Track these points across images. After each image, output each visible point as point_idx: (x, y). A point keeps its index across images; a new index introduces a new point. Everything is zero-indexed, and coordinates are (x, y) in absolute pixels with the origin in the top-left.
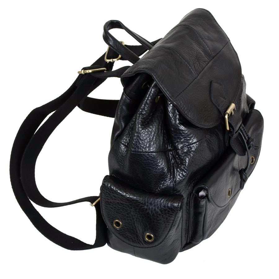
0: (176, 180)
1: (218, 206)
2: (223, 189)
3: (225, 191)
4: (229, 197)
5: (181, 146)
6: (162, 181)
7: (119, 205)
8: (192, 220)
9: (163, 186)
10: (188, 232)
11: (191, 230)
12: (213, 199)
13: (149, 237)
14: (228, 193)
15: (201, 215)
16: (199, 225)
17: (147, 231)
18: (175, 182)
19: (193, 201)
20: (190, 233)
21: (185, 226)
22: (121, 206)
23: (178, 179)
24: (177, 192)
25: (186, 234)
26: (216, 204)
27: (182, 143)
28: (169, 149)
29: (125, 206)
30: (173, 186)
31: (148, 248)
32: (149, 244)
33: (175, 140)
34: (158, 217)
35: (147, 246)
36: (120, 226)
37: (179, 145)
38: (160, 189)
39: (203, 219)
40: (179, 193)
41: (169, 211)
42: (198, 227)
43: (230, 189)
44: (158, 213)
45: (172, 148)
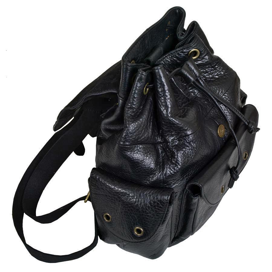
0: (166, 173)
1: (210, 203)
2: (217, 186)
3: (218, 189)
4: (222, 193)
5: (172, 139)
6: (151, 174)
7: (108, 198)
8: (182, 215)
9: (152, 179)
10: (178, 228)
11: (180, 226)
12: (206, 197)
13: (139, 231)
14: (221, 190)
15: (192, 212)
16: (189, 222)
17: (137, 224)
18: (165, 175)
19: (185, 197)
20: (180, 228)
21: (175, 222)
22: (109, 199)
23: (168, 172)
24: (168, 185)
25: (175, 229)
26: (208, 202)
27: (172, 136)
28: (159, 142)
29: (113, 199)
30: (163, 179)
31: (137, 242)
32: (139, 238)
33: (166, 133)
34: (147, 209)
35: (137, 241)
36: (110, 219)
37: (170, 138)
38: (149, 182)
39: (193, 216)
40: (170, 186)
41: (158, 204)
42: (188, 223)
43: (223, 186)
44: (147, 205)
45: (162, 140)
